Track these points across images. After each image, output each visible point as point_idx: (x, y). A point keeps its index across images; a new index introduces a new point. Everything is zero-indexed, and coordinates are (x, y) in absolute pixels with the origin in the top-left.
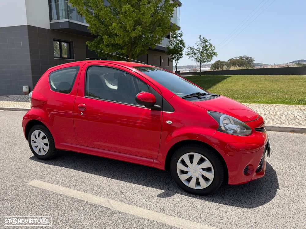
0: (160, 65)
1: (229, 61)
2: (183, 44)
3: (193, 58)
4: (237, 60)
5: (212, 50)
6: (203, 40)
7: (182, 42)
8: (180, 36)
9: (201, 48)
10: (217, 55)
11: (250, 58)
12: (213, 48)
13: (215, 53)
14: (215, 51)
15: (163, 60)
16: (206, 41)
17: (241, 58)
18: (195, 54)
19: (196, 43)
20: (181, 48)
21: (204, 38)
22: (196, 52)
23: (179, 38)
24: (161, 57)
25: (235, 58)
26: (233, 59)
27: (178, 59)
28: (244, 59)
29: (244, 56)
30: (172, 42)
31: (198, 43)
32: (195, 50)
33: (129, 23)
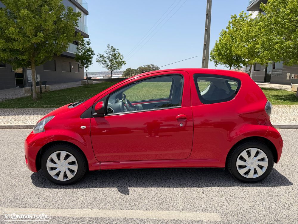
0: (70, 71)
1: (139, 69)
2: (92, 52)
3: (104, 65)
4: (145, 68)
5: (120, 58)
6: (112, 49)
7: (90, 50)
8: (87, 44)
9: (111, 56)
10: (126, 63)
11: (156, 67)
12: (122, 57)
13: (123, 62)
14: (123, 60)
15: (72, 66)
16: (114, 50)
17: (149, 66)
18: (105, 61)
19: (106, 51)
20: (90, 55)
21: (112, 47)
22: (106, 59)
23: (87, 46)
24: (70, 63)
25: (143, 67)
26: (142, 67)
27: (87, 66)
28: (151, 67)
29: (151, 65)
30: (80, 49)
31: (108, 51)
32: (105, 58)
33: (29, 29)
